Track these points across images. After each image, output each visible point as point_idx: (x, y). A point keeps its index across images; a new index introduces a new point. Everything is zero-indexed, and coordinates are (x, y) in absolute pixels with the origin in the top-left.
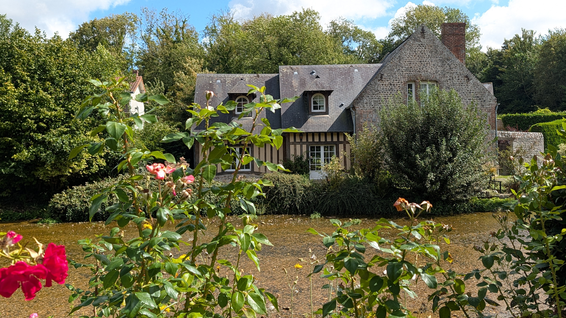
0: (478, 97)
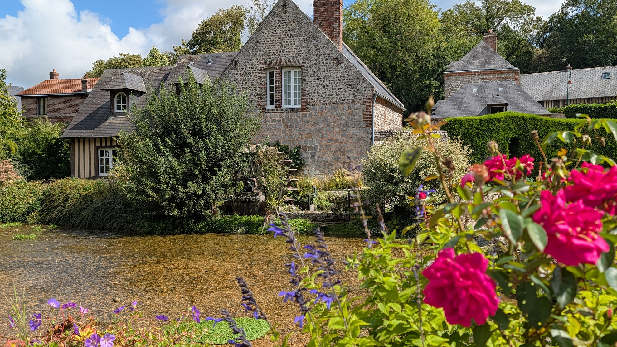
0: (350, 85)
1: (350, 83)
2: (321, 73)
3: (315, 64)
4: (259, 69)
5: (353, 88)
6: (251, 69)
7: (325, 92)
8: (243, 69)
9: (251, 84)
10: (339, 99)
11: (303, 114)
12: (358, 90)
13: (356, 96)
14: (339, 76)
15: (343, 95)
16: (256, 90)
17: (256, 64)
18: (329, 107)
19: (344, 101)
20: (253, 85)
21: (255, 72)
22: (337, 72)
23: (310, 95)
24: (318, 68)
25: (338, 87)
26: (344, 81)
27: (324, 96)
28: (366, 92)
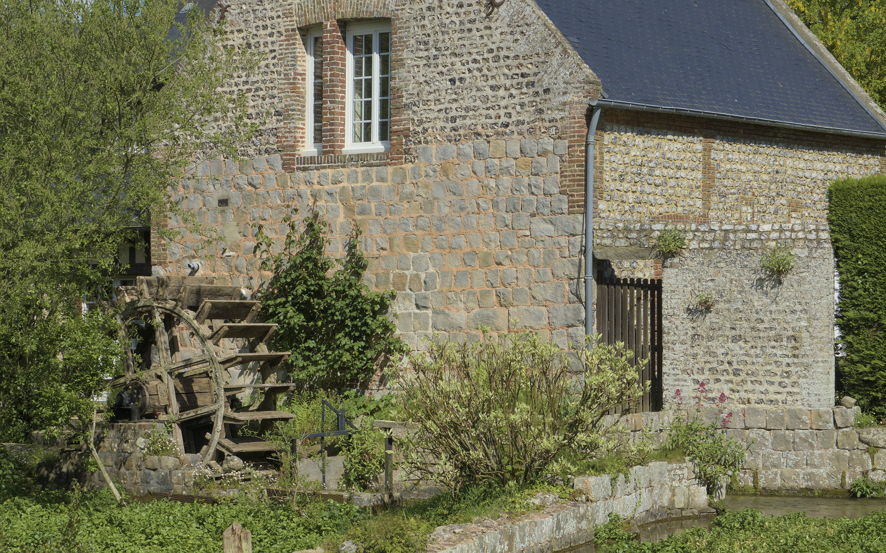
0: (523, 75)
1: (524, 70)
2: (446, 37)
3: (429, 9)
4: (282, 29)
5: (533, 84)
6: (262, 32)
7: (456, 100)
8: (240, 31)
9: (260, 77)
10: (493, 121)
11: (395, 171)
12: (547, 91)
13: (541, 111)
14: (494, 47)
15: (506, 107)
16: (273, 97)
17: (274, 14)
18: (467, 147)
19: (507, 126)
20: (264, 82)
21: (269, 39)
22: (488, 32)
23: (415, 108)
24: (436, 22)
25: (491, 82)
26: (509, 62)
27: (454, 113)
28: (568, 98)
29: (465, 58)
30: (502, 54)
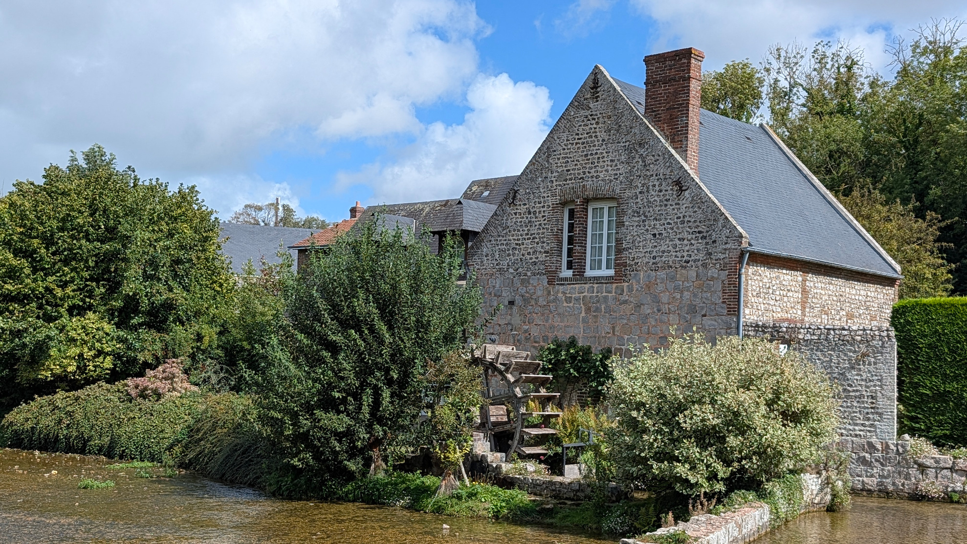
0: (700, 232)
1: (700, 229)
5: (705, 238)
7: (656, 246)
8: (525, 204)
9: (536, 232)
10: (679, 259)
11: (617, 287)
12: (714, 242)
13: (710, 254)
14: (681, 215)
15: (688, 251)
16: (543, 242)
17: (546, 195)
18: (662, 274)
19: (688, 262)
20: (538, 234)
21: (542, 209)
22: (677, 206)
23: (630, 251)
24: (645, 200)
25: (678, 236)
26: (690, 224)
27: (654, 254)
28: (728, 246)
29: (662, 222)
30: (686, 219)
